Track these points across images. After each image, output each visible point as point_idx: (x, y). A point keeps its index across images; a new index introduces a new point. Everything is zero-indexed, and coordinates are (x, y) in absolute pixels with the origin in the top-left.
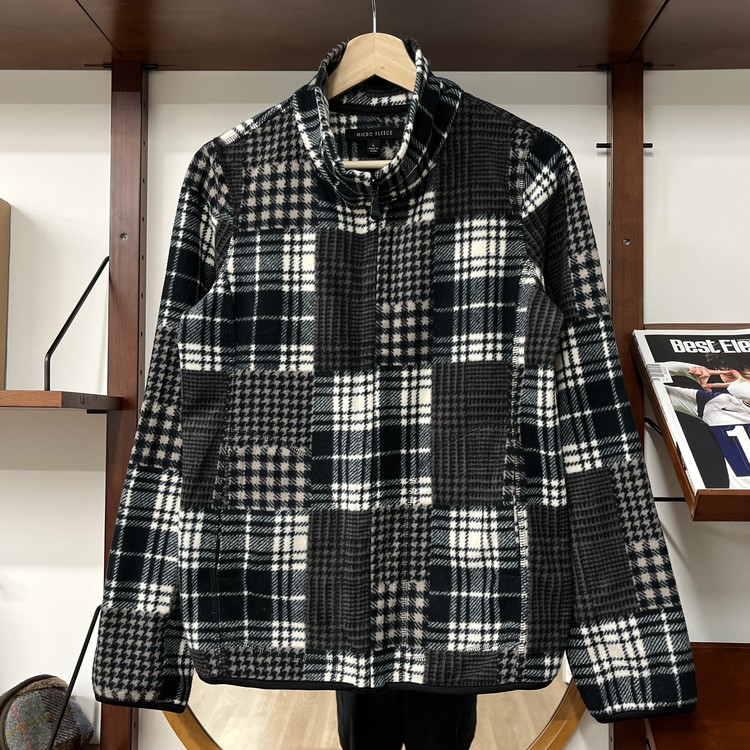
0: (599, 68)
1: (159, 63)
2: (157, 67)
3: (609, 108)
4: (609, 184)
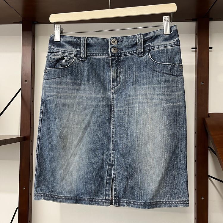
0: (193, 20)
2: (38, 23)
3: (196, 34)
4: (196, 62)
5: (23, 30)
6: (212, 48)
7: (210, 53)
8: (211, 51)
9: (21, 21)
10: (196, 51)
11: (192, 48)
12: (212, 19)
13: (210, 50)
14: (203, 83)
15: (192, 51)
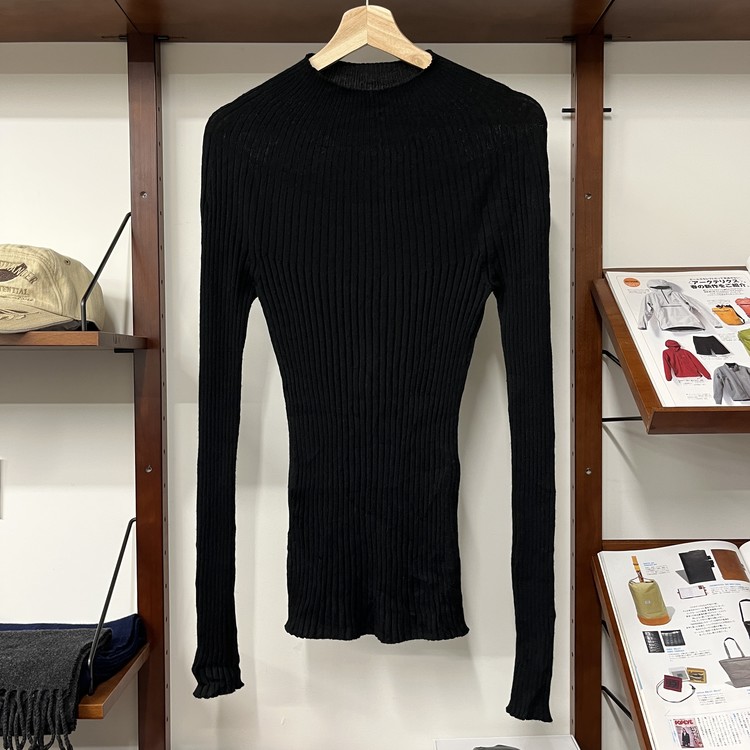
0: (565, 40)
1: (170, 35)
2: (168, 39)
3: (572, 76)
4: (573, 145)
5: (131, 58)
6: (609, 110)
7: (605, 122)
8: (609, 118)
9: (125, 33)
10: (572, 118)
11: (564, 111)
12: (610, 38)
13: (606, 114)
14: (589, 195)
15: (565, 118)
